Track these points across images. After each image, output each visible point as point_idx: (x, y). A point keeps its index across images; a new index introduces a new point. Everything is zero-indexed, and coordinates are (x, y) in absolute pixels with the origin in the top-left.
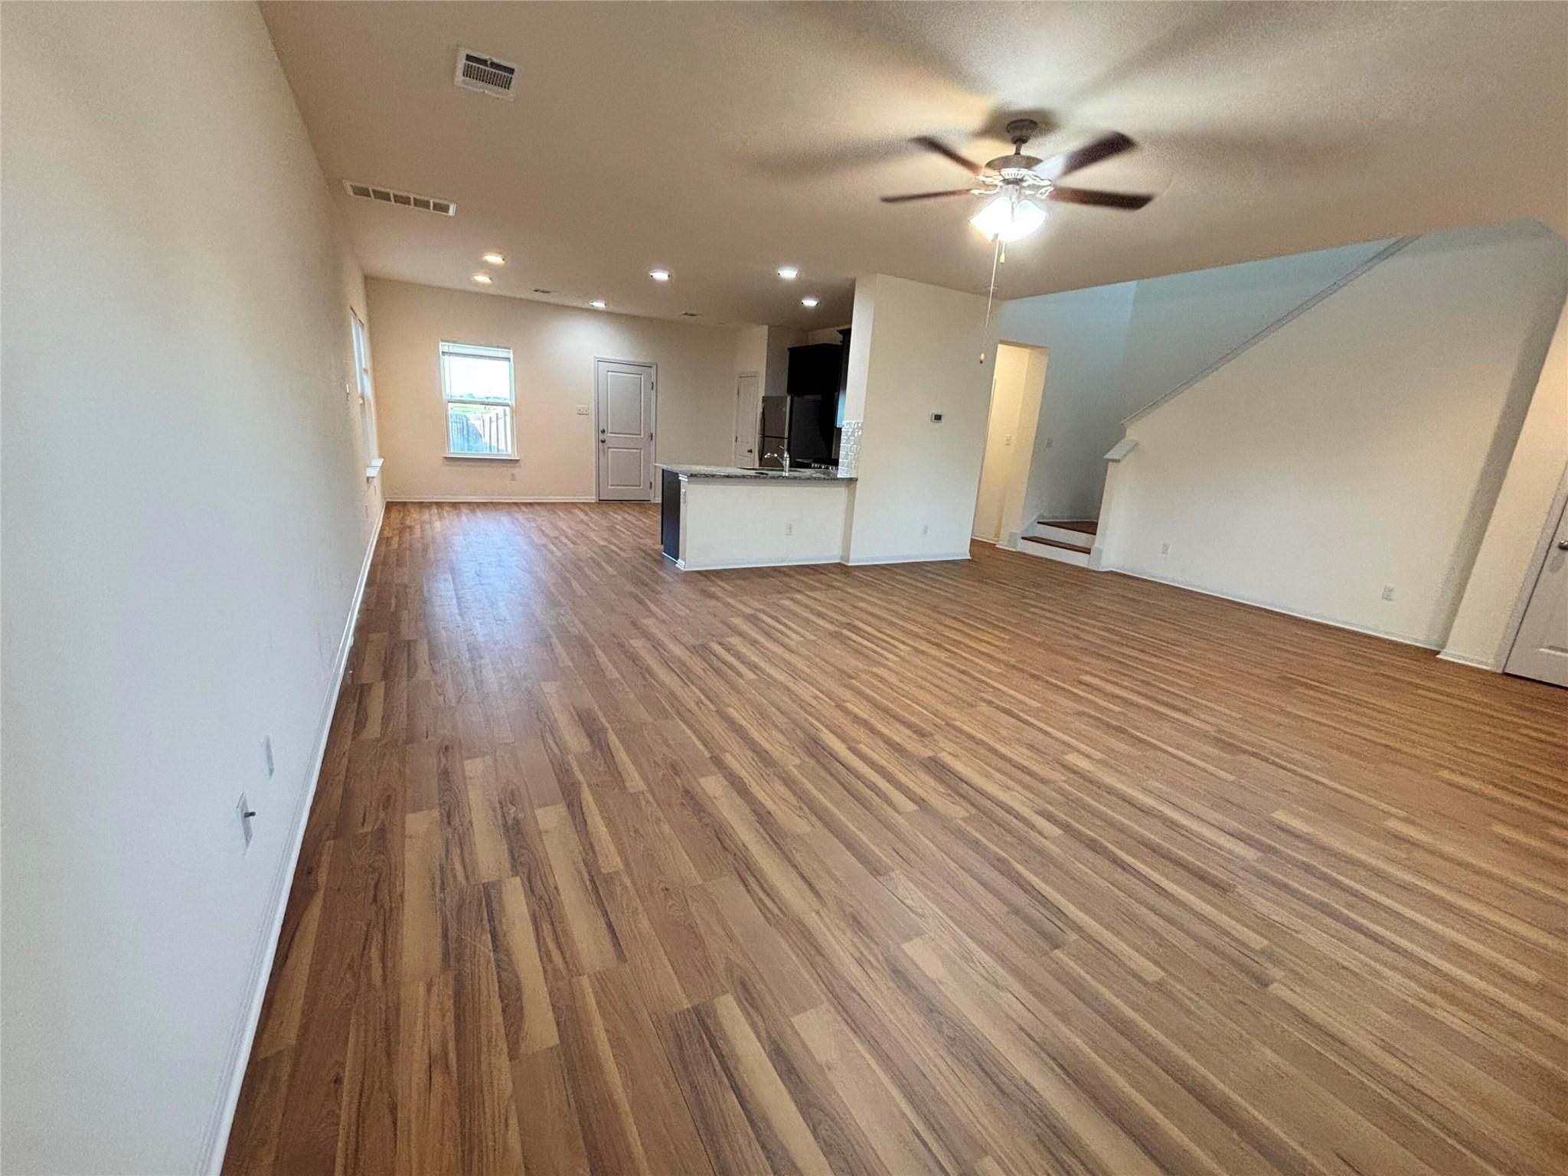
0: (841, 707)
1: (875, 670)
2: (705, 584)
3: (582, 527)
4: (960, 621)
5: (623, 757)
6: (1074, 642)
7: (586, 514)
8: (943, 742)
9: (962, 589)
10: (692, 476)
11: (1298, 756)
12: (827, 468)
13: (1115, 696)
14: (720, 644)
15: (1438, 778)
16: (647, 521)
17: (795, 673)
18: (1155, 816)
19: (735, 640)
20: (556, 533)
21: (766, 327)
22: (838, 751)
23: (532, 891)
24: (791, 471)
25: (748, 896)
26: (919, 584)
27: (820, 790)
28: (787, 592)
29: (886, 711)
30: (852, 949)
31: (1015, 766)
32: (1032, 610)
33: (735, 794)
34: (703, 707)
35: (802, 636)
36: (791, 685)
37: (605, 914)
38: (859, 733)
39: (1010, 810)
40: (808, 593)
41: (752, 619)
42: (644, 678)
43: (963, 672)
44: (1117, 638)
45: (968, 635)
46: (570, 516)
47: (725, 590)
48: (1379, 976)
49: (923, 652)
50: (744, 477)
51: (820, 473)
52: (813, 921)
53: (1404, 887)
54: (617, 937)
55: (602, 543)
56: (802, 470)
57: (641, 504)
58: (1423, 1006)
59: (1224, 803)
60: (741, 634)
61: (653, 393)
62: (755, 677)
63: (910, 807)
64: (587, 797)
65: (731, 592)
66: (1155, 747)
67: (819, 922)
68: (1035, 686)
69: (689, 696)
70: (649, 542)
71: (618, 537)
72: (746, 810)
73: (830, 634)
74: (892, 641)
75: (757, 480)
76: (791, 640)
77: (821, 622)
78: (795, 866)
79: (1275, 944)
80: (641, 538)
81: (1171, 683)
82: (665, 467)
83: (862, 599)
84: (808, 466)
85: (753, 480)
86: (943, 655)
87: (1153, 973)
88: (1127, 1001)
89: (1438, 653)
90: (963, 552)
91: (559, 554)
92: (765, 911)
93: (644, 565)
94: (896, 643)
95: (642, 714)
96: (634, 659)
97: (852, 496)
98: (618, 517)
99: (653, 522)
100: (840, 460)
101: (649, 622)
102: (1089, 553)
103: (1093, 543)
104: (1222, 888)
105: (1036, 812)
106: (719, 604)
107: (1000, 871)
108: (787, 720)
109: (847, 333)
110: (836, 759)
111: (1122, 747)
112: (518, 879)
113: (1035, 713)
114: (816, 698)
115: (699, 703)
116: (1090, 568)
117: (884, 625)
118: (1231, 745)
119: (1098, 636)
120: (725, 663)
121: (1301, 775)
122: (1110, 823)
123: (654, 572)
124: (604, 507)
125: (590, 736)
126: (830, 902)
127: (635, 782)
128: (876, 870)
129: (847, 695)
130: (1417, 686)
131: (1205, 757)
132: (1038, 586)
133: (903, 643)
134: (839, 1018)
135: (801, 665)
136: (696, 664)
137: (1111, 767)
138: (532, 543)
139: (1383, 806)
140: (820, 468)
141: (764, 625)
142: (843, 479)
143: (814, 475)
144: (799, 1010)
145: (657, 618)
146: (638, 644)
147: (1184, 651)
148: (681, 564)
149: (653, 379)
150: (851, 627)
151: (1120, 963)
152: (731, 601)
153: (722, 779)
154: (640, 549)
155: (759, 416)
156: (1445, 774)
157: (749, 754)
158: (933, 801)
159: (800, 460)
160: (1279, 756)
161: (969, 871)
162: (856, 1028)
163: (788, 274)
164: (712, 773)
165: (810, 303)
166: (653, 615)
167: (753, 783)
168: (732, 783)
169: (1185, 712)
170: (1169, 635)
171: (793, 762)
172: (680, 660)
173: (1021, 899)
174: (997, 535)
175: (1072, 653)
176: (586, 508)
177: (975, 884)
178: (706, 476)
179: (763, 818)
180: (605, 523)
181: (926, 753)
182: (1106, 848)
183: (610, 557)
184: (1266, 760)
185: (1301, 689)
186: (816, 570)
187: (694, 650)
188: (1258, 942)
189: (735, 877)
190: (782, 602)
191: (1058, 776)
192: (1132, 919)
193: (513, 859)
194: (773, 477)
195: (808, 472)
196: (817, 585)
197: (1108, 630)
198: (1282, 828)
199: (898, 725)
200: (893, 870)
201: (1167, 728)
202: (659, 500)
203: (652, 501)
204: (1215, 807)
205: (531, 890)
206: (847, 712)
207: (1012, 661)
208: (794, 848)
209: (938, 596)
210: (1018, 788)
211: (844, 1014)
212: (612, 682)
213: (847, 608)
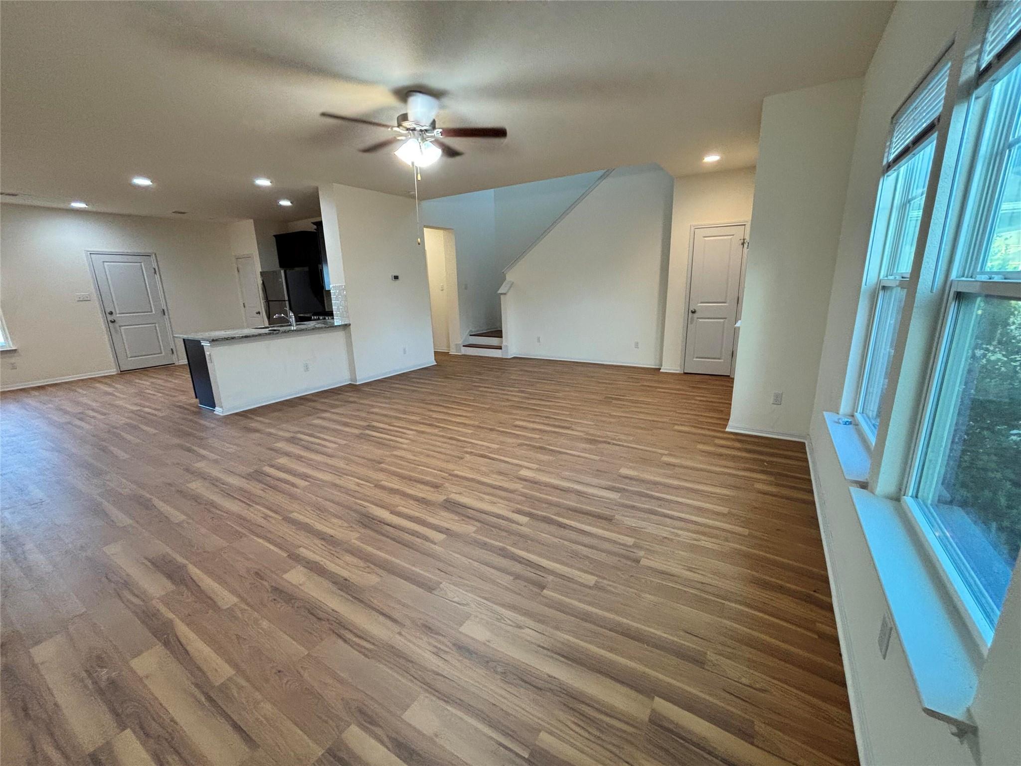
0: (378, 486)
1: (395, 453)
2: (244, 422)
3: (107, 398)
4: (441, 406)
5: (208, 583)
6: (507, 404)
7: (110, 386)
8: (451, 488)
9: (437, 385)
10: (214, 341)
11: (623, 437)
12: (324, 319)
13: (534, 429)
14: (272, 466)
15: (675, 430)
16: (176, 381)
17: (339, 472)
18: (571, 492)
19: (283, 461)
20: (79, 409)
21: (252, 221)
22: (384, 517)
23: (147, 735)
24: (297, 325)
25: (346, 646)
26: (410, 388)
27: (379, 549)
28: (317, 413)
29: (410, 479)
30: (430, 648)
31: (494, 488)
32: (481, 389)
33: (316, 577)
34: (270, 519)
35: (335, 443)
36: (338, 482)
37: (228, 718)
38: (396, 500)
39: (498, 516)
40: (332, 410)
41: (292, 440)
42: (210, 511)
43: (451, 438)
44: (526, 395)
45: (449, 414)
46: (92, 390)
47: (264, 423)
48: (677, 535)
49: (423, 432)
50: (260, 335)
51: (321, 323)
52: (399, 642)
53: (677, 488)
54: (245, 732)
55: (135, 408)
56: (305, 323)
57: (168, 368)
58: (695, 542)
59: (599, 473)
60: (287, 454)
61: (157, 277)
62: (307, 483)
63: (441, 537)
64: (182, 629)
65: (269, 423)
66: (560, 453)
67: (403, 640)
68: (494, 435)
69: (255, 514)
70: (183, 398)
71: (148, 399)
72: (327, 584)
73: (358, 436)
74: (401, 430)
75: (271, 336)
76: (329, 448)
77: (347, 429)
78: (374, 609)
79: (638, 539)
80: (174, 396)
81: (558, 414)
82: (185, 337)
83: (373, 406)
84: (309, 319)
85: (269, 336)
86: (436, 431)
87: (591, 580)
88: (584, 602)
89: (660, 369)
90: (430, 361)
91: (87, 426)
92: (363, 650)
93: (183, 419)
94: (404, 431)
95: (215, 541)
96: (196, 499)
97: (349, 337)
98: (145, 383)
99: (185, 380)
100: (334, 313)
101: (201, 465)
102: (501, 349)
103: (502, 342)
104: (609, 519)
105: (513, 512)
106: (262, 436)
107: (503, 556)
108: (342, 508)
109: (319, 225)
110: (384, 523)
111: (546, 457)
112: (128, 731)
113: (496, 452)
114: (358, 485)
115: (266, 517)
116: (504, 357)
117: (393, 420)
118: (594, 440)
119: (518, 396)
120: (279, 480)
121: (626, 447)
122: (550, 504)
123: (196, 423)
124: (128, 377)
125: (170, 577)
126: (408, 623)
127: (226, 598)
128: (429, 587)
129: (381, 476)
130: (656, 387)
131: (584, 450)
132: (480, 374)
133: (409, 429)
134: (434, 699)
135: (341, 464)
136: (255, 488)
137: (544, 471)
138: (52, 423)
139: (660, 451)
140: (319, 319)
141: (303, 442)
142: (339, 326)
143: (317, 326)
144: (405, 708)
145: (209, 460)
146: (197, 486)
147: (560, 395)
148: (218, 411)
149: (155, 265)
150: (370, 427)
151: (577, 582)
152: (272, 431)
153: (302, 568)
154: (175, 406)
155: (260, 287)
156: (676, 427)
157: (317, 541)
158: (453, 528)
159: (302, 315)
160: (614, 439)
161: (487, 564)
162: (446, 698)
163: (263, 182)
164: (292, 568)
165: (285, 203)
166: (203, 457)
167: (328, 563)
168: (311, 569)
169: (568, 428)
170: (551, 387)
171: (353, 537)
172: (241, 489)
173: (518, 568)
174: (449, 347)
175: (506, 409)
176: (107, 380)
177: (492, 571)
178: (227, 339)
179: (344, 586)
180: (132, 390)
181: (442, 498)
182: (552, 519)
183: (146, 419)
184: (609, 443)
185: (614, 402)
186: (333, 392)
187: (249, 477)
188: (630, 541)
189: (334, 638)
190: (314, 421)
191: (518, 486)
192: (575, 555)
193: (118, 715)
194: (285, 332)
195: (311, 324)
196: (337, 403)
197: (522, 392)
198: (626, 477)
199: (419, 485)
200: (441, 583)
201: (563, 440)
202: (185, 361)
203: (177, 364)
204: (596, 476)
205: (145, 734)
206: (383, 488)
207: (477, 423)
208: (372, 597)
209: (423, 393)
210: (501, 501)
211: (437, 694)
212: (179, 524)
213: (364, 415)
